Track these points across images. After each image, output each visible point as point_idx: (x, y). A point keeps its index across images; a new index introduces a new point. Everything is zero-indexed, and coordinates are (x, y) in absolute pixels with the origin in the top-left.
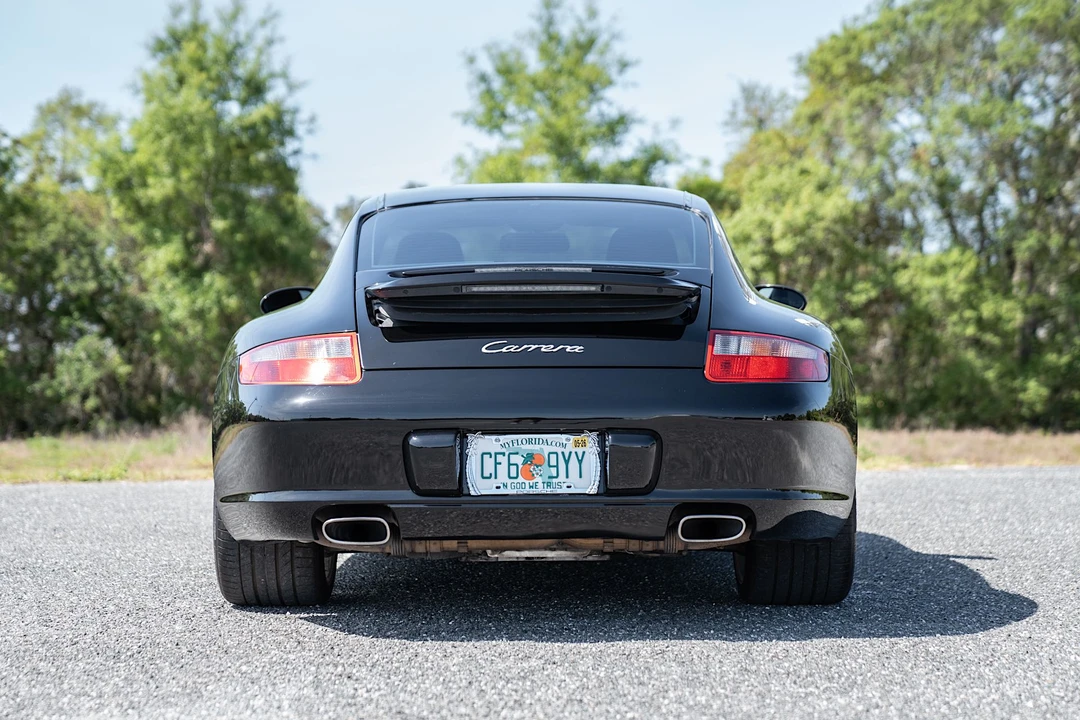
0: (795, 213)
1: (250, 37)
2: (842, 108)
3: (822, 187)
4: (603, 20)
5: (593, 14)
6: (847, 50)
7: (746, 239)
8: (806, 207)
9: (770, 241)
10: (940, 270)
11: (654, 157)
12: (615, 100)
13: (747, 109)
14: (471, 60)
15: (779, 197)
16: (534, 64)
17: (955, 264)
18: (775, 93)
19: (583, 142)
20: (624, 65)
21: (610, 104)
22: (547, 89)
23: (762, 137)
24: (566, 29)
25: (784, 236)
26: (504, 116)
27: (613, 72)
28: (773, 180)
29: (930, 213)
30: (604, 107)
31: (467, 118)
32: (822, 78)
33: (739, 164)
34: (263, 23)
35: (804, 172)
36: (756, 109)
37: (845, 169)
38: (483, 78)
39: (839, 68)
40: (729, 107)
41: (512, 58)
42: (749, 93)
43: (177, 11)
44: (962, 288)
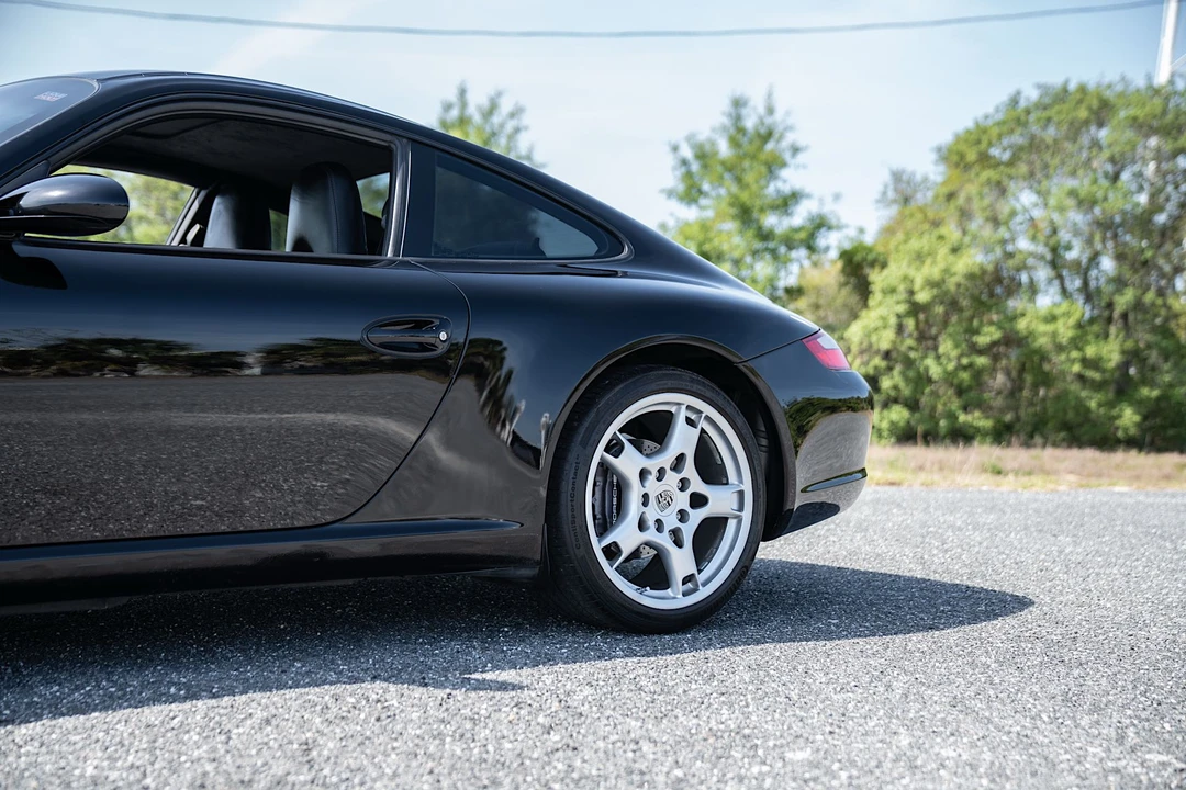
0: (932, 270)
1: (502, 126)
2: (972, 189)
3: (955, 250)
4: (779, 116)
5: (770, 111)
6: (979, 142)
7: (893, 291)
8: (941, 265)
9: (911, 293)
10: (1052, 318)
11: (820, 224)
12: (789, 179)
13: (896, 190)
14: (675, 149)
15: (919, 258)
16: (724, 149)
17: (1064, 314)
18: (919, 177)
19: (762, 210)
20: (795, 150)
21: (785, 181)
22: (733, 169)
23: (907, 211)
24: (750, 123)
25: (922, 289)
26: (700, 192)
27: (787, 156)
28: (915, 244)
29: (1043, 274)
30: (780, 184)
31: (670, 193)
32: (957, 165)
33: (888, 231)
34: (512, 115)
35: (941, 238)
36: (903, 191)
37: (975, 237)
38: (684, 162)
39: (972, 156)
40: (881, 188)
41: (708, 148)
42: (897, 177)
43: (448, 107)
44: (1071, 333)
